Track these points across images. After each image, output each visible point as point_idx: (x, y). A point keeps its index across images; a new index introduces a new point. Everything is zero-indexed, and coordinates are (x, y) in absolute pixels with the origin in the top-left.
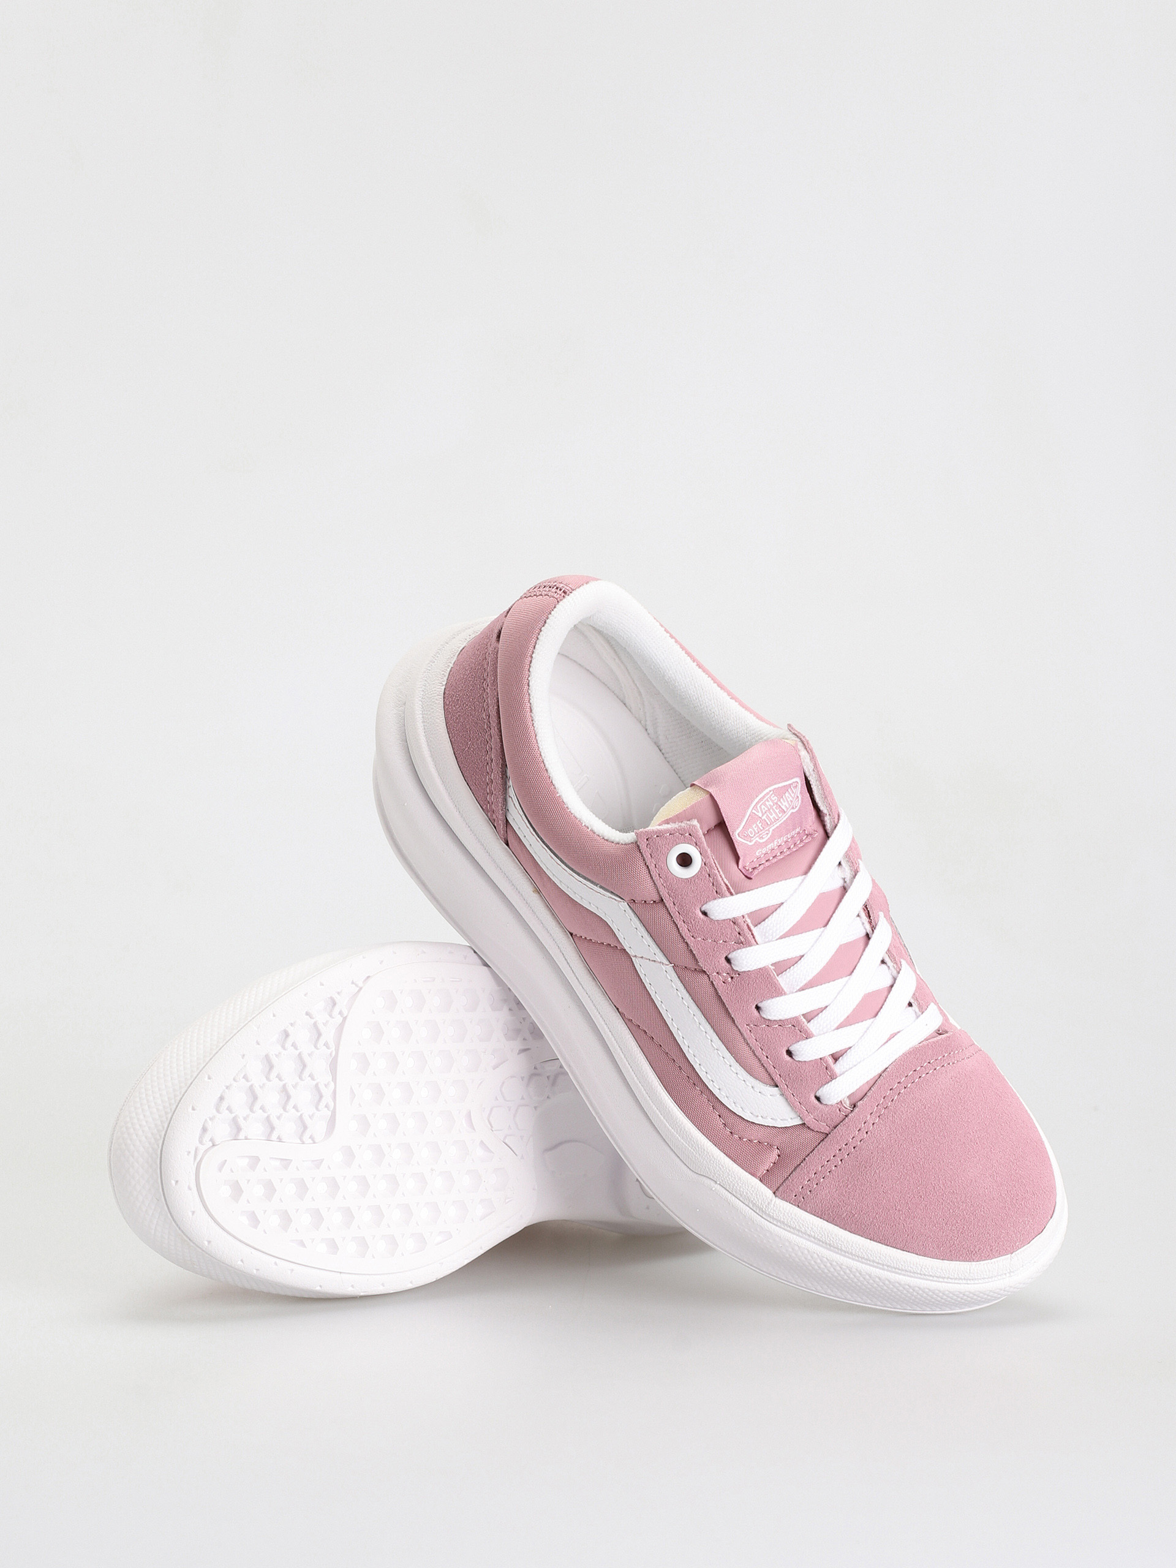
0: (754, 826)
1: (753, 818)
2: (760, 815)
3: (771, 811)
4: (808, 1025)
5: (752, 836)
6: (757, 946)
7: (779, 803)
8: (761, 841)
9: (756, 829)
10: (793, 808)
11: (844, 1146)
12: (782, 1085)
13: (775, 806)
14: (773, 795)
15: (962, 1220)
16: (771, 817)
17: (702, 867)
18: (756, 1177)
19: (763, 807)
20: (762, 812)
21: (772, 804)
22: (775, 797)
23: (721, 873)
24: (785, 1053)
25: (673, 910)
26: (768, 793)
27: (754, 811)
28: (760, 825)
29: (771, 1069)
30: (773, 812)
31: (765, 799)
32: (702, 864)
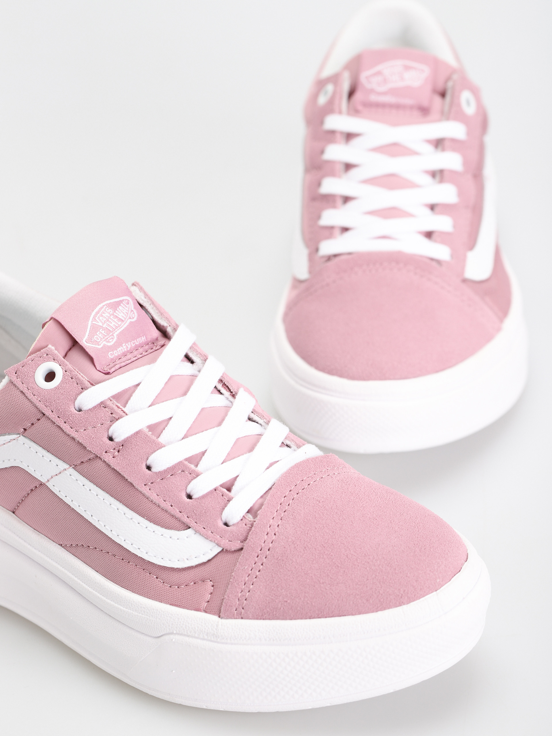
0: (98, 334)
1: (95, 329)
2: (101, 324)
3: (109, 320)
4: (197, 469)
5: (99, 341)
6: (127, 416)
7: (115, 314)
8: (109, 344)
9: (100, 335)
10: (130, 318)
11: (259, 552)
12: (192, 524)
13: (112, 316)
14: (107, 308)
15: (381, 573)
16: (112, 325)
17: (64, 374)
18: (201, 611)
19: (101, 318)
20: (101, 322)
21: (109, 315)
22: (110, 310)
23: (82, 374)
24: (186, 499)
25: (53, 416)
26: (102, 308)
27: (93, 322)
28: (103, 332)
29: (179, 515)
30: (111, 321)
31: (101, 312)
32: (63, 372)
